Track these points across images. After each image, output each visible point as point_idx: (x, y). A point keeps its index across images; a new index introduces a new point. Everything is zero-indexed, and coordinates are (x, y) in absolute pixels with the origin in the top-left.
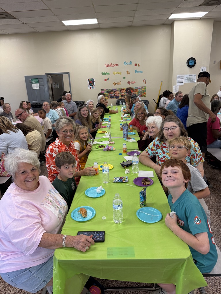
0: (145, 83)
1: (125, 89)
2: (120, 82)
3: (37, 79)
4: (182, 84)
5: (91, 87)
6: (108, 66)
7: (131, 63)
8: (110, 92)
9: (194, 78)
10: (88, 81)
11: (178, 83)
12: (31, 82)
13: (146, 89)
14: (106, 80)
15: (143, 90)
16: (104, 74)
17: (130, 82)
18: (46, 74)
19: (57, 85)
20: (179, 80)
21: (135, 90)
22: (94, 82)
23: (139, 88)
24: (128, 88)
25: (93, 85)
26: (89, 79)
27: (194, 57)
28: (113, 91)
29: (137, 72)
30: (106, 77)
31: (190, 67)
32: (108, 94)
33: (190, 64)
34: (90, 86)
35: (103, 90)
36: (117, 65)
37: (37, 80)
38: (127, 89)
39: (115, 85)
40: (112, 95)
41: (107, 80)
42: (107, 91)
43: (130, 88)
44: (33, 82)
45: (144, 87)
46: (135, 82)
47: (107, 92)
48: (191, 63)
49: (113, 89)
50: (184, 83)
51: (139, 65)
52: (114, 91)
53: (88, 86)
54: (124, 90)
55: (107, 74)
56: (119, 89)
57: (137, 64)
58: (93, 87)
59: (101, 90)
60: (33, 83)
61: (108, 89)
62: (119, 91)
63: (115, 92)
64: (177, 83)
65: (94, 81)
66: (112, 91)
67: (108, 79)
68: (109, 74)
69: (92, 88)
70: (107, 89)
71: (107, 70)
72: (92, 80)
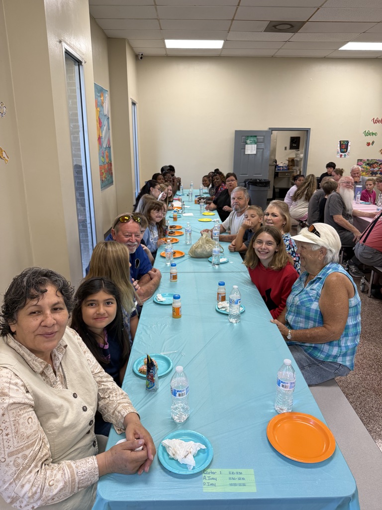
3: (256, 136)
5: (341, 155)
6: (376, 121)
8: (372, 164)
10: (339, 145)
12: (243, 142)
14: (368, 144)
16: (368, 134)
18: (270, 128)
22: (349, 147)
25: (346, 152)
26: (340, 142)
28: (378, 163)
30: (370, 139)
32: (368, 167)
34: (341, 152)
35: (361, 160)
37: (255, 139)
40: (375, 169)
41: (371, 145)
42: (368, 162)
44: (248, 141)
47: (368, 164)
49: (379, 160)
52: (380, 163)
53: (338, 153)
55: (373, 134)
58: (345, 155)
59: (358, 160)
60: (247, 144)
61: (370, 159)
63: (380, 165)
65: (349, 144)
66: (375, 162)
67: (373, 143)
68: (375, 134)
69: (343, 156)
70: (368, 160)
71: (373, 128)
72: (345, 142)
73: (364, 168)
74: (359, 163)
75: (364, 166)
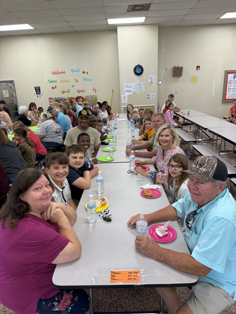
0: (96, 92)
1: (75, 97)
2: (69, 90)
4: (131, 93)
5: (38, 96)
6: (54, 73)
7: (78, 71)
8: (59, 100)
9: (143, 87)
10: (34, 90)
11: (127, 92)
13: (97, 98)
14: (53, 88)
15: (94, 99)
16: (51, 82)
17: (79, 91)
19: (7, 93)
20: (127, 89)
21: (85, 99)
22: (41, 91)
23: (90, 97)
24: (78, 97)
25: (40, 94)
26: (35, 87)
27: (140, 65)
28: (62, 100)
29: (85, 79)
30: (53, 85)
31: (137, 75)
32: (57, 103)
33: (137, 72)
34: (37, 94)
35: (51, 98)
36: (64, 73)
38: (76, 98)
39: (63, 93)
40: (61, 104)
42: (55, 99)
43: (80, 97)
45: (95, 96)
46: (84, 91)
47: (56, 101)
48: (139, 71)
49: (62, 98)
50: (133, 92)
51: (87, 73)
52: (63, 99)
53: (35, 94)
54: (73, 98)
55: (54, 81)
56: (68, 98)
57: (86, 72)
58: (40, 96)
59: (49, 98)
61: (57, 97)
62: (69, 100)
63: (64, 101)
64: (125, 92)
65: (41, 89)
66: (61, 99)
67: (56, 87)
68: (56, 81)
69: (39, 97)
70: (55, 98)
71: (53, 78)
72: (38, 88)
73: (54, 103)
74: (50, 100)
75: (54, 102)
